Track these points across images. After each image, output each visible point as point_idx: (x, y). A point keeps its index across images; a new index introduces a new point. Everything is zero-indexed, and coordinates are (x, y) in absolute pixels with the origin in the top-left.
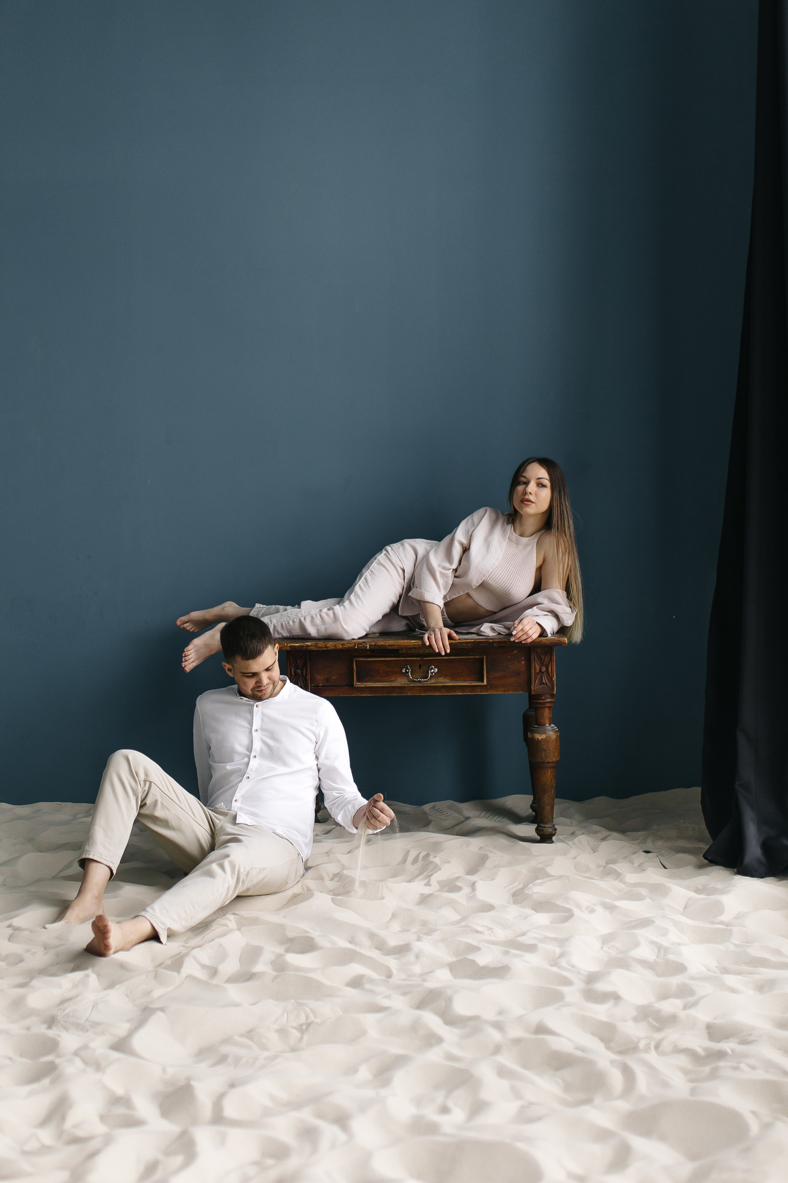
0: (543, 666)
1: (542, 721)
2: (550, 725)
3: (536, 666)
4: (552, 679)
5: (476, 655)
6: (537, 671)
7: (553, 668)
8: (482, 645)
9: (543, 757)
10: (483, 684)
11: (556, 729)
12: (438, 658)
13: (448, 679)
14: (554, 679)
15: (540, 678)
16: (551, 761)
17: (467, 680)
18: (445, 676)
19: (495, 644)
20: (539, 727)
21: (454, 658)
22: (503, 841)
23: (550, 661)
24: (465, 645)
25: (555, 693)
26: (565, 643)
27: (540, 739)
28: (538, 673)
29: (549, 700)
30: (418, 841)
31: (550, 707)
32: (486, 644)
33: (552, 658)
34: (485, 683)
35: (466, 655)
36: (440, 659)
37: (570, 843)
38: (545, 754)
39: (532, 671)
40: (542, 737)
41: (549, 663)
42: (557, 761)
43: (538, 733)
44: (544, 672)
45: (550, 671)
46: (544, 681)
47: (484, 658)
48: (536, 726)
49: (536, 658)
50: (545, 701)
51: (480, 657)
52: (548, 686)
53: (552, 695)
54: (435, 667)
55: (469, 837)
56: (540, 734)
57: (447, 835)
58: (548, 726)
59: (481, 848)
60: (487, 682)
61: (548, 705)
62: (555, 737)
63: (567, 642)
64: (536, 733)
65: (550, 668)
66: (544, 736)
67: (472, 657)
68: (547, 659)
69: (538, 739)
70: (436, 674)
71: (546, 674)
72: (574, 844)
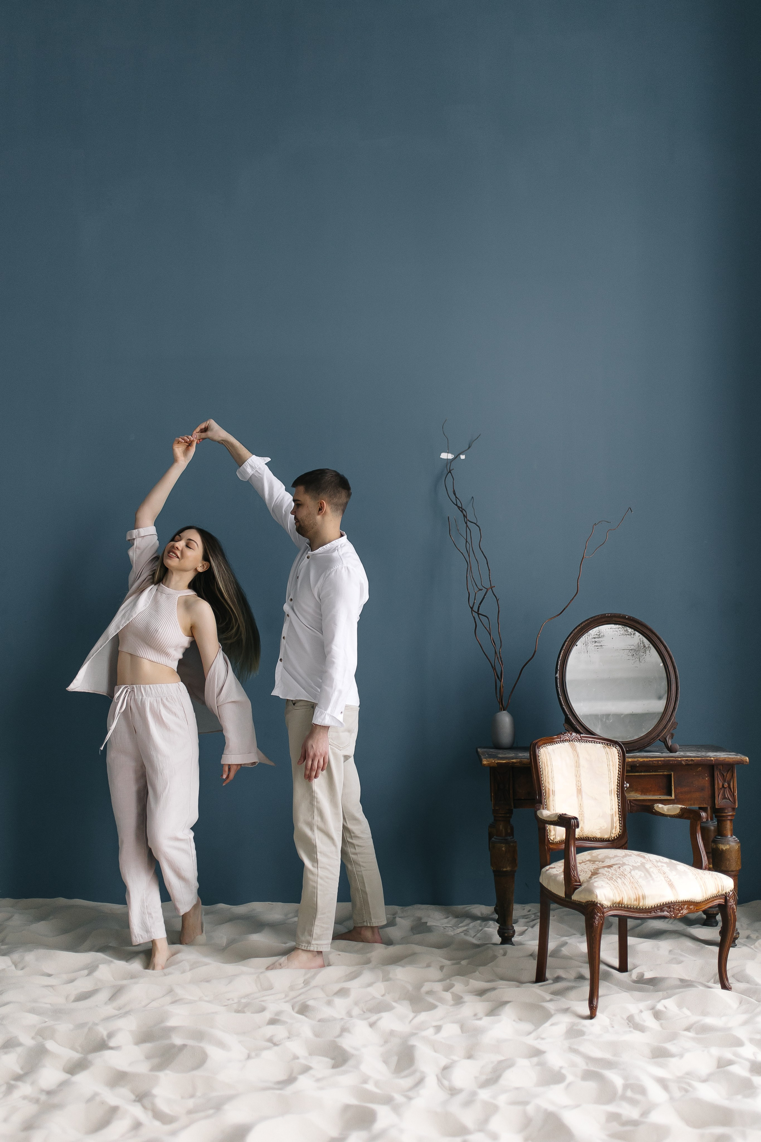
0: (725, 782)
1: (725, 832)
2: (732, 836)
3: (719, 782)
4: (734, 794)
5: (664, 772)
6: (720, 787)
7: (734, 784)
8: (671, 762)
9: (727, 866)
10: (671, 798)
11: (737, 840)
12: (630, 774)
13: (639, 793)
14: (736, 794)
15: (723, 793)
16: (734, 870)
17: (656, 794)
18: (636, 791)
19: (683, 762)
20: (722, 838)
21: (644, 774)
22: (689, 944)
23: (731, 778)
24: (656, 763)
25: (737, 807)
26: (747, 762)
27: (724, 849)
28: (721, 788)
29: (730, 814)
30: (610, 943)
31: (731, 820)
32: (675, 762)
33: (734, 775)
34: (673, 797)
35: (655, 771)
36: (632, 775)
37: (752, 947)
38: (729, 863)
39: (715, 787)
40: (726, 848)
41: (731, 779)
42: (739, 870)
43: (722, 844)
44: (726, 788)
45: (732, 786)
46: (726, 796)
47: (671, 774)
48: (719, 837)
49: (719, 776)
50: (726, 815)
51: (669, 773)
52: (730, 800)
53: (734, 809)
54: (627, 783)
55: (655, 939)
56: (723, 844)
57: (632, 938)
58: (730, 838)
59: (670, 951)
60: (675, 796)
61: (729, 818)
62: (737, 847)
63: (748, 761)
64: (720, 843)
65: (732, 784)
66: (728, 847)
67: (661, 773)
68: (729, 776)
69: (722, 849)
70: (628, 789)
71: (728, 789)
72: (756, 948)
